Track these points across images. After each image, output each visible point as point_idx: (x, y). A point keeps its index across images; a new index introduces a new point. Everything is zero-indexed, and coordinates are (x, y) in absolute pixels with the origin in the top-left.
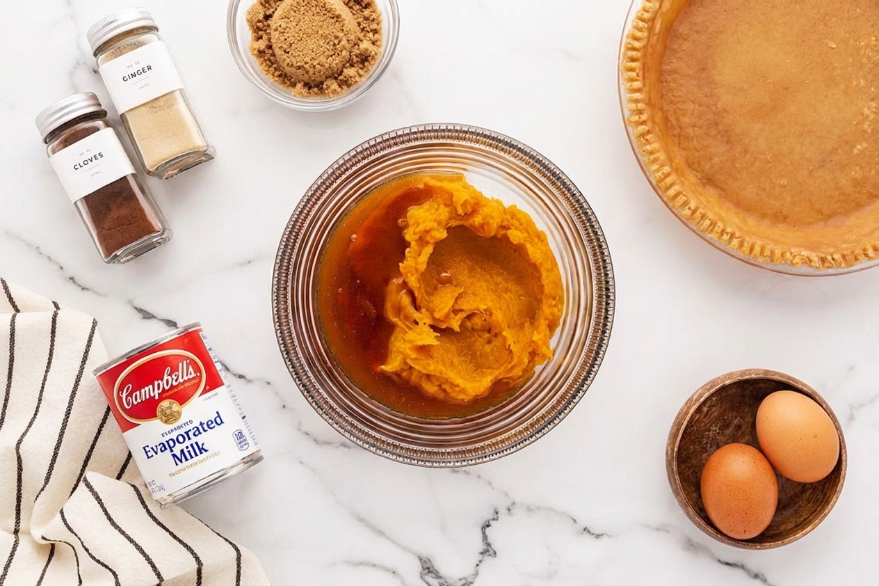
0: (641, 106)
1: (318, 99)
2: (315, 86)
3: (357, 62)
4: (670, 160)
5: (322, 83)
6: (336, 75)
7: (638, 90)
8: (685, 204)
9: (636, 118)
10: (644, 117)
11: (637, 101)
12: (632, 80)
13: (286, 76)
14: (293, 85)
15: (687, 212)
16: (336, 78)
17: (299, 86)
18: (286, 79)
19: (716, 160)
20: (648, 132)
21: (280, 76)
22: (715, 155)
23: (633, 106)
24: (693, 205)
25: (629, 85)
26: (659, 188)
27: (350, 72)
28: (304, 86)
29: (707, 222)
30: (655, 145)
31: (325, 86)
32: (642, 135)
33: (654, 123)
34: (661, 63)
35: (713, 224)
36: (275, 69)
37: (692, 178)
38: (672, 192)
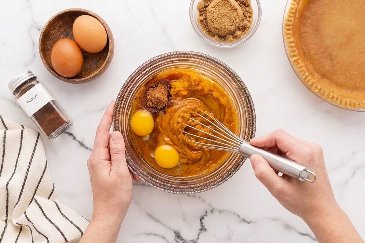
0: (294, 49)
1: (223, 43)
2: (223, 37)
3: (242, 29)
4: (308, 70)
5: (226, 37)
6: (232, 33)
7: (293, 42)
8: (316, 88)
9: (293, 54)
10: (296, 53)
11: (292, 47)
12: (289, 38)
13: (211, 32)
14: (213, 36)
15: (317, 90)
16: (232, 35)
17: (216, 36)
18: (211, 33)
19: (326, 67)
20: (298, 59)
21: (208, 32)
22: (326, 66)
23: (290, 49)
24: (319, 87)
25: (288, 40)
26: (304, 82)
27: (238, 33)
28: (219, 36)
29: (326, 94)
30: (302, 64)
31: (227, 38)
32: (295, 61)
33: (300, 55)
34: (300, 29)
35: (329, 94)
36: (207, 28)
37: (317, 76)
38: (310, 83)
